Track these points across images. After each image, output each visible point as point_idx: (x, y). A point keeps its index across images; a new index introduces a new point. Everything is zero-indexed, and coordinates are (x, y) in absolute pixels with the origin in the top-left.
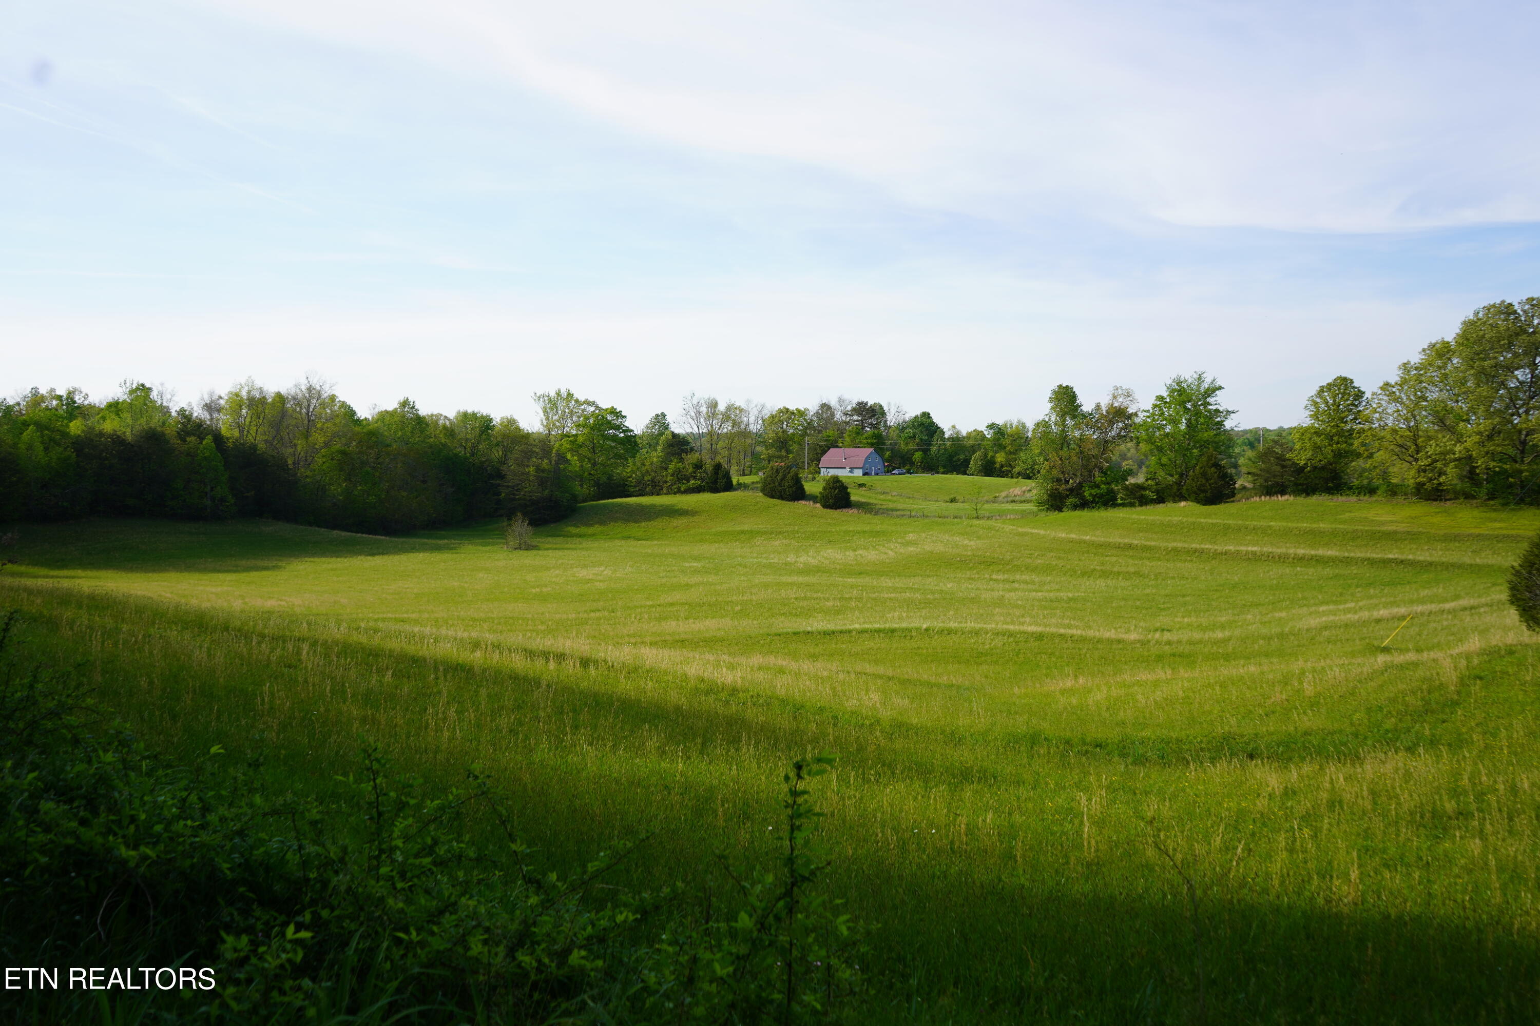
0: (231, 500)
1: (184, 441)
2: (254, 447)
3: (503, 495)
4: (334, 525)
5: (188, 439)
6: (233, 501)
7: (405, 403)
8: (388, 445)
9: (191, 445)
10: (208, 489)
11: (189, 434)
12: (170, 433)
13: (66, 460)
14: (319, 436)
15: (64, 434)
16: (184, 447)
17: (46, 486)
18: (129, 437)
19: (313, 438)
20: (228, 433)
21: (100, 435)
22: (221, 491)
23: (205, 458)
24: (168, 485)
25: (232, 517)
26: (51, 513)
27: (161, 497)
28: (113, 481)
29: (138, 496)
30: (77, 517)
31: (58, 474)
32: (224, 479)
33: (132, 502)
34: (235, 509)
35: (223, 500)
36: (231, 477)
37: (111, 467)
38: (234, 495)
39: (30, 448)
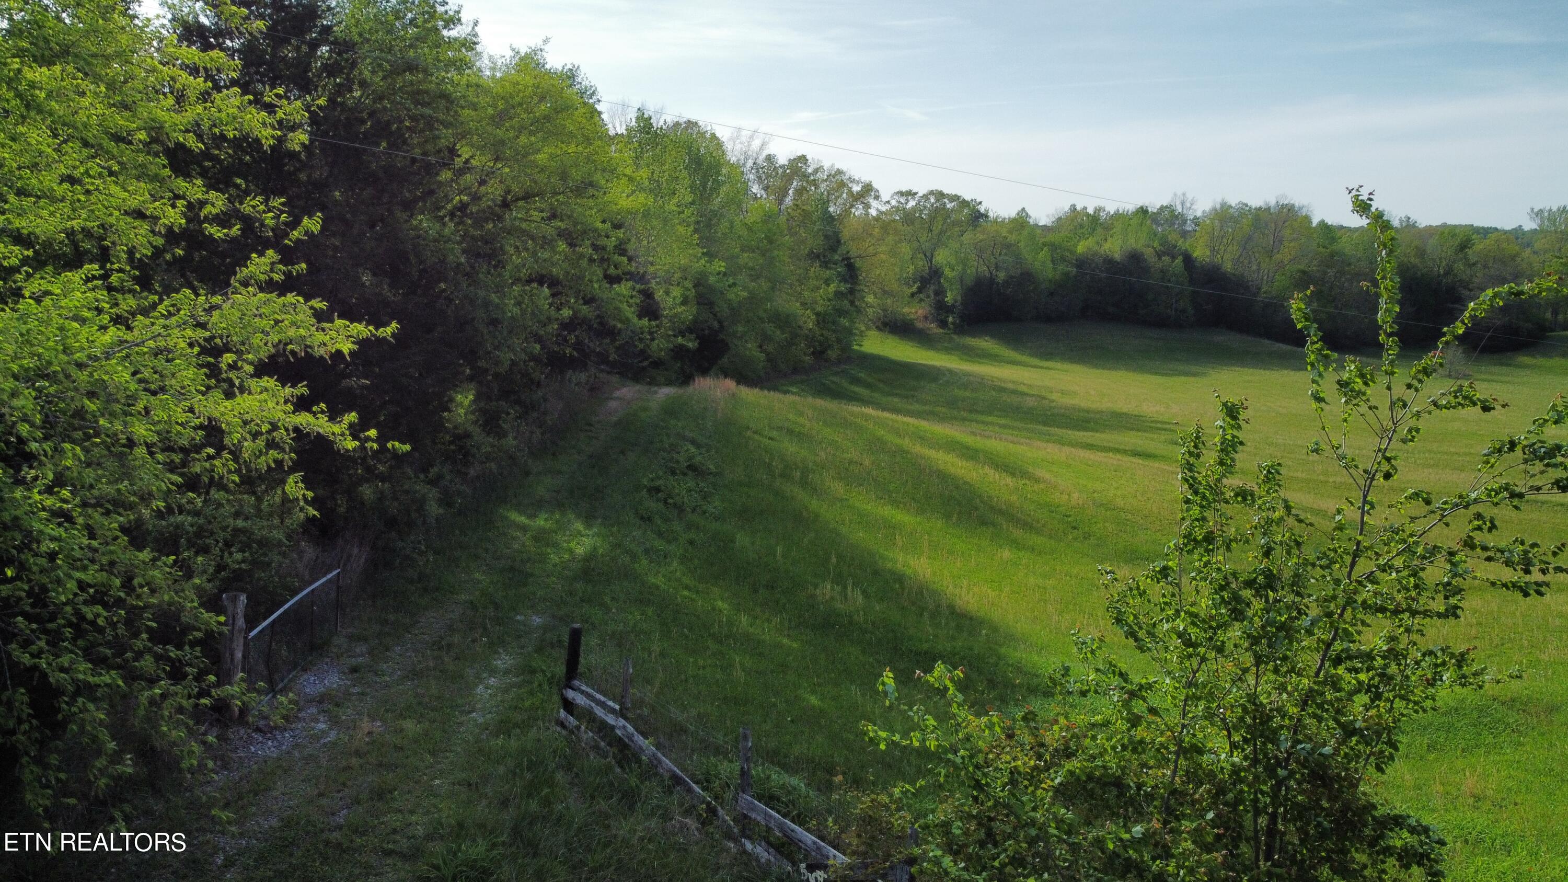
1: (1159, 260)
2: (1217, 266)
5: (1164, 258)
6: (1192, 312)
9: (1164, 263)
10: (1173, 301)
11: (1164, 254)
12: (1148, 253)
13: (1067, 274)
14: (1285, 254)
15: (1072, 253)
16: (1159, 265)
17: (1052, 294)
18: (1117, 256)
19: (1278, 257)
20: (1200, 253)
21: (1096, 254)
22: (1185, 303)
23: (1175, 275)
24: (1141, 297)
25: (1191, 326)
26: (1053, 315)
27: (1135, 307)
28: (1100, 292)
29: (1119, 305)
30: (1071, 319)
31: (1061, 286)
32: (1187, 293)
33: (1111, 309)
34: (1193, 319)
35: (1183, 311)
36: (1193, 292)
37: (1100, 280)
38: (1194, 308)
39: (1043, 265)
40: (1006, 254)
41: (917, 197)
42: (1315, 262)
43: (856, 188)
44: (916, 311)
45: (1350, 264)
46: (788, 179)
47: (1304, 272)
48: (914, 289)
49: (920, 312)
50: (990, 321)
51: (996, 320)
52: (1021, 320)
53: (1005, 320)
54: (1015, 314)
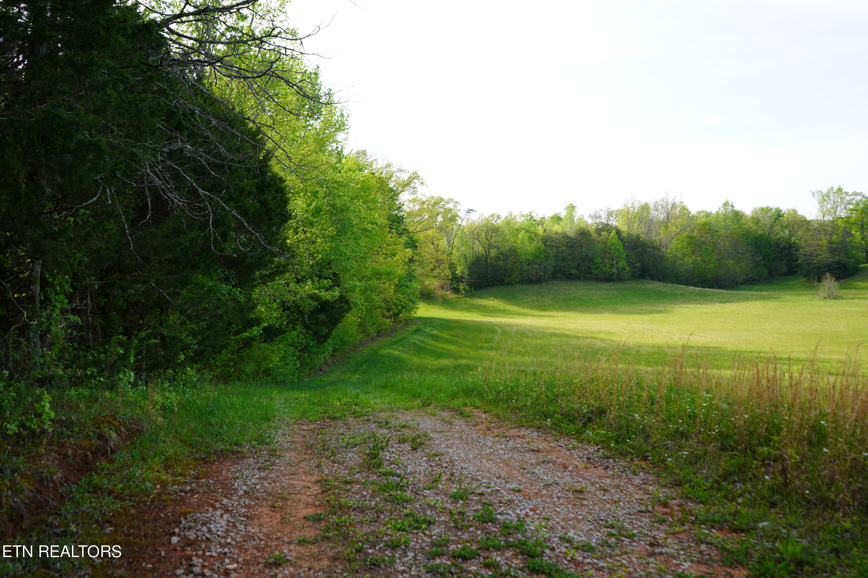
0: (628, 269)
1: (600, 235)
2: (638, 237)
3: (800, 261)
4: (688, 283)
5: (602, 233)
6: (629, 269)
7: (726, 204)
8: (716, 231)
9: (604, 237)
10: (615, 263)
13: (539, 249)
16: (601, 239)
17: (531, 263)
19: (671, 229)
21: (556, 233)
22: (622, 263)
23: (612, 244)
24: (593, 261)
25: (629, 279)
26: (534, 279)
27: (589, 268)
28: (564, 260)
29: (577, 268)
30: (546, 281)
31: (536, 257)
32: (624, 256)
33: (574, 271)
34: (630, 274)
35: (623, 269)
36: (627, 255)
37: (563, 251)
38: (629, 266)
39: (522, 243)
40: (496, 236)
44: (434, 283)
47: (690, 237)
49: (438, 283)
50: (489, 286)
51: (494, 285)
52: (511, 284)
53: (500, 285)
54: (507, 280)
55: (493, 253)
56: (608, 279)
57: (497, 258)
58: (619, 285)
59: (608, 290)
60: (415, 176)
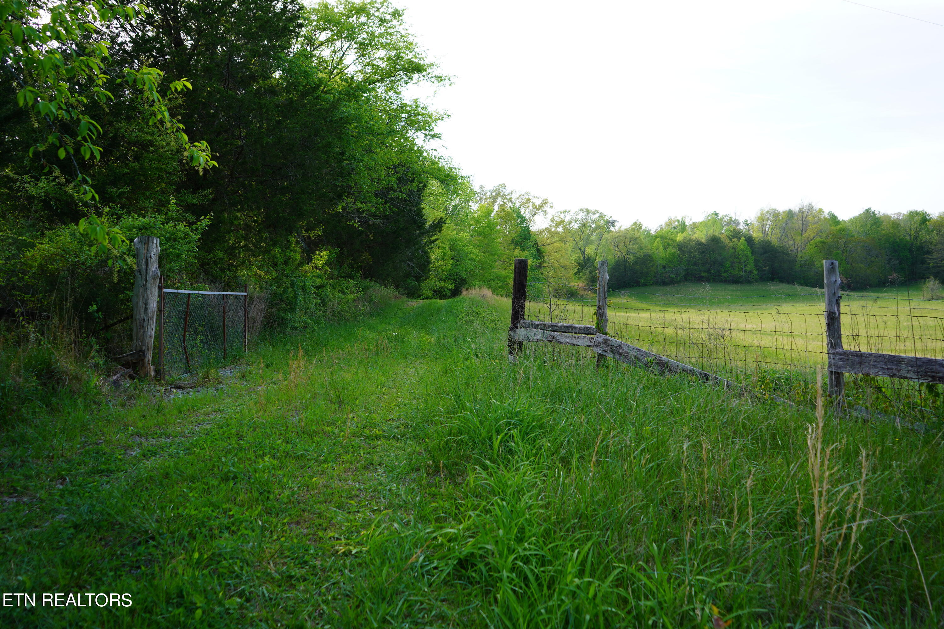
1: (730, 241)
2: (769, 242)
5: (733, 240)
6: (756, 272)
7: (868, 210)
9: (734, 243)
10: (743, 266)
11: (734, 237)
12: (724, 238)
13: (673, 254)
14: (810, 233)
15: (674, 241)
16: (731, 244)
17: (664, 267)
18: (704, 241)
19: (806, 235)
20: (756, 235)
21: (690, 240)
22: (751, 267)
23: (742, 250)
24: (722, 265)
25: (756, 281)
26: (667, 280)
27: (719, 271)
28: (695, 264)
29: (708, 271)
30: (678, 282)
31: (670, 262)
32: (751, 261)
33: (704, 274)
34: (757, 277)
35: (751, 272)
36: (755, 259)
37: (694, 256)
38: (757, 269)
39: (658, 249)
40: (633, 244)
41: (571, 213)
42: (830, 236)
43: (538, 202)
44: (578, 284)
45: (853, 236)
46: (494, 198)
47: (823, 242)
48: (576, 270)
49: (581, 285)
50: (626, 287)
51: (630, 286)
52: (646, 285)
53: (636, 286)
54: (642, 281)
55: (631, 258)
56: (736, 281)
57: (635, 262)
58: (746, 287)
59: (733, 290)
60: (545, 202)
